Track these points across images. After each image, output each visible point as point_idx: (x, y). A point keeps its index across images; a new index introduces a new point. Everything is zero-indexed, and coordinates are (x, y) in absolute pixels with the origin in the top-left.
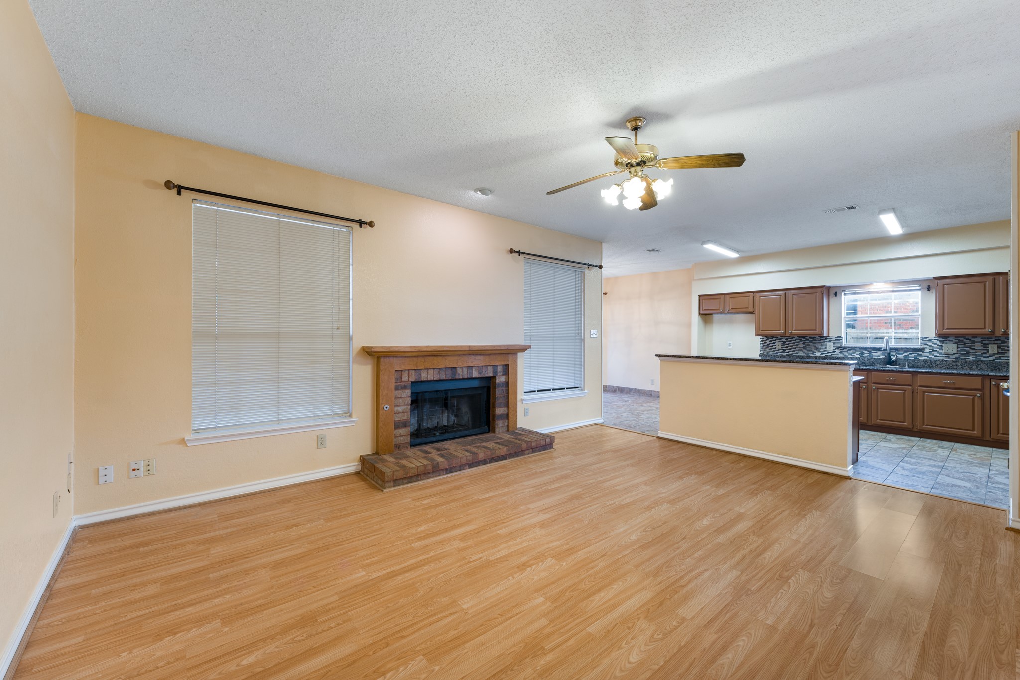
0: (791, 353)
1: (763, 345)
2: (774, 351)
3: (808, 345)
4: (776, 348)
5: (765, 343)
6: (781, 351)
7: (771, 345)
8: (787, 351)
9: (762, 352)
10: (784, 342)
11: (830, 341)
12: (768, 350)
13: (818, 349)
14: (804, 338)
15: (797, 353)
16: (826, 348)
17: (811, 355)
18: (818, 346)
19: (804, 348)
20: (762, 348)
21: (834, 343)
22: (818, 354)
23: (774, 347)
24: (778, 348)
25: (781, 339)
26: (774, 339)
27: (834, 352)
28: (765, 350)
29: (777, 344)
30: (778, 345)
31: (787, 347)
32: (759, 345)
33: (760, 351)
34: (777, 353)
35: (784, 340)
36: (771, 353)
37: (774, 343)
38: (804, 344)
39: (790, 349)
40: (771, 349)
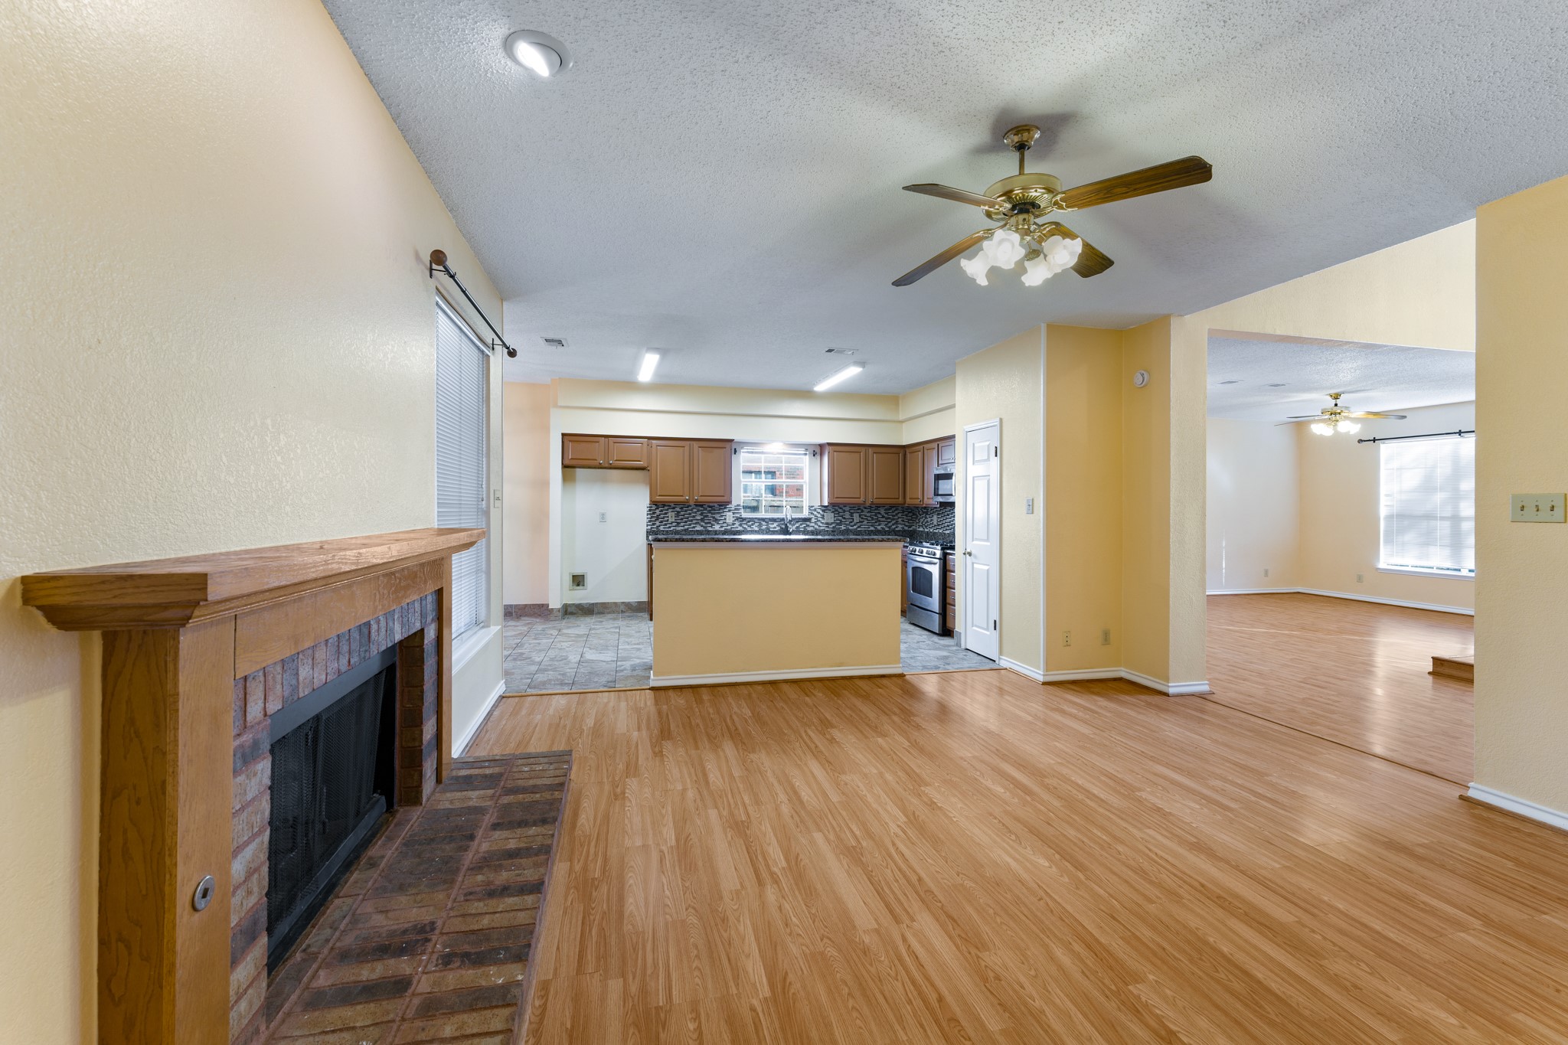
0: (686, 527)
1: (652, 517)
2: (665, 525)
3: (707, 516)
4: (668, 521)
5: (654, 513)
6: (674, 524)
7: (662, 516)
8: (682, 524)
9: (649, 527)
10: (678, 512)
11: (729, 511)
12: (658, 523)
13: (716, 520)
14: (702, 506)
15: (694, 527)
16: (725, 519)
17: (710, 529)
18: (717, 516)
19: (702, 520)
20: (650, 521)
21: (734, 513)
22: (717, 527)
23: (666, 519)
24: (670, 522)
25: (674, 508)
26: (666, 508)
27: (733, 524)
28: (654, 524)
29: (670, 514)
30: (671, 516)
31: (682, 519)
32: (646, 517)
33: (647, 525)
34: (670, 527)
35: (678, 509)
36: (661, 528)
37: (666, 514)
38: (701, 514)
39: (686, 522)
40: (661, 522)
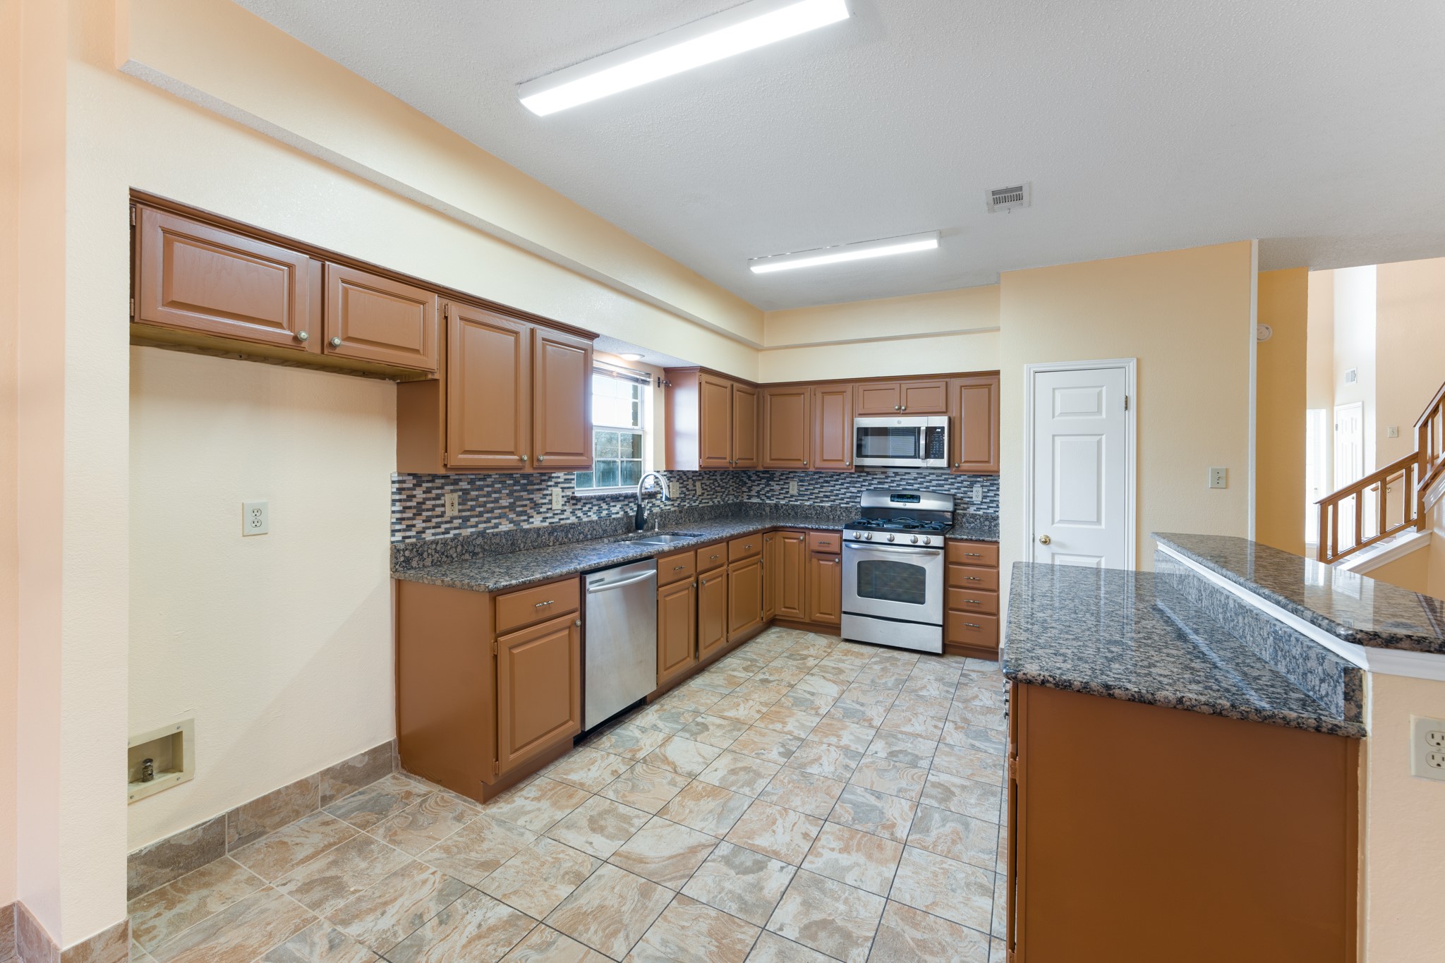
0: (482, 526)
1: (405, 508)
2: (438, 526)
3: (521, 498)
4: (442, 515)
5: (410, 498)
6: (457, 522)
7: (429, 504)
8: (473, 520)
9: (398, 537)
10: (466, 492)
11: (557, 484)
12: (419, 524)
13: (536, 506)
14: (510, 476)
15: (496, 526)
16: (550, 502)
17: (526, 526)
18: (537, 497)
19: (512, 507)
20: (400, 520)
21: (563, 488)
22: (537, 522)
23: (439, 510)
24: (449, 514)
25: (456, 482)
26: (439, 482)
27: (563, 511)
28: (409, 527)
29: (448, 498)
30: (450, 502)
31: (472, 508)
32: (388, 508)
33: (393, 532)
34: (447, 532)
35: (464, 485)
36: (428, 536)
37: (438, 497)
38: (510, 495)
39: (481, 514)
40: (428, 520)
